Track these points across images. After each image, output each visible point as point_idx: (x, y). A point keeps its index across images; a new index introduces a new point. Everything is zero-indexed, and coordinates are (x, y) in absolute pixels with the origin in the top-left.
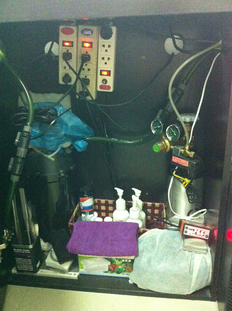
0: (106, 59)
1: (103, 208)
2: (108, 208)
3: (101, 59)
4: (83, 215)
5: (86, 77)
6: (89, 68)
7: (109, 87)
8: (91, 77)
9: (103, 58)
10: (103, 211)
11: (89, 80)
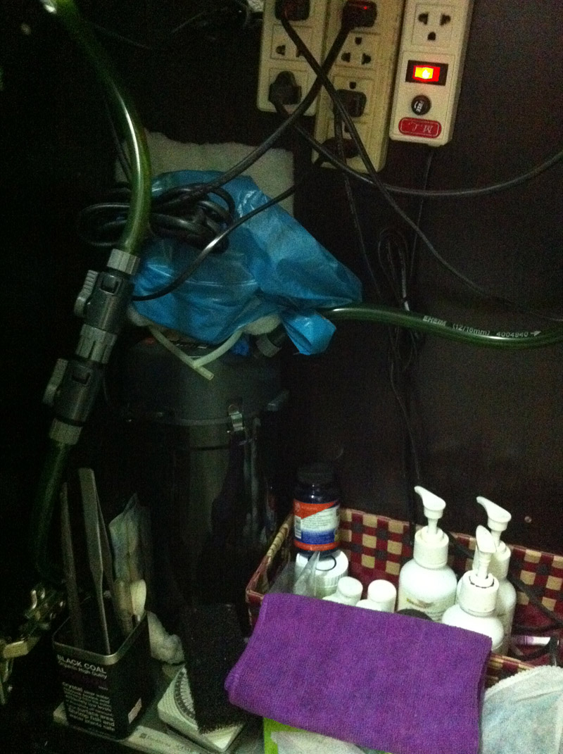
0: (434, 21)
1: (369, 541)
2: (385, 546)
3: (417, 20)
4: (301, 561)
5: (353, 85)
6: (367, 52)
7: (435, 128)
8: (372, 87)
9: (424, 18)
10: (369, 552)
11: (362, 98)
